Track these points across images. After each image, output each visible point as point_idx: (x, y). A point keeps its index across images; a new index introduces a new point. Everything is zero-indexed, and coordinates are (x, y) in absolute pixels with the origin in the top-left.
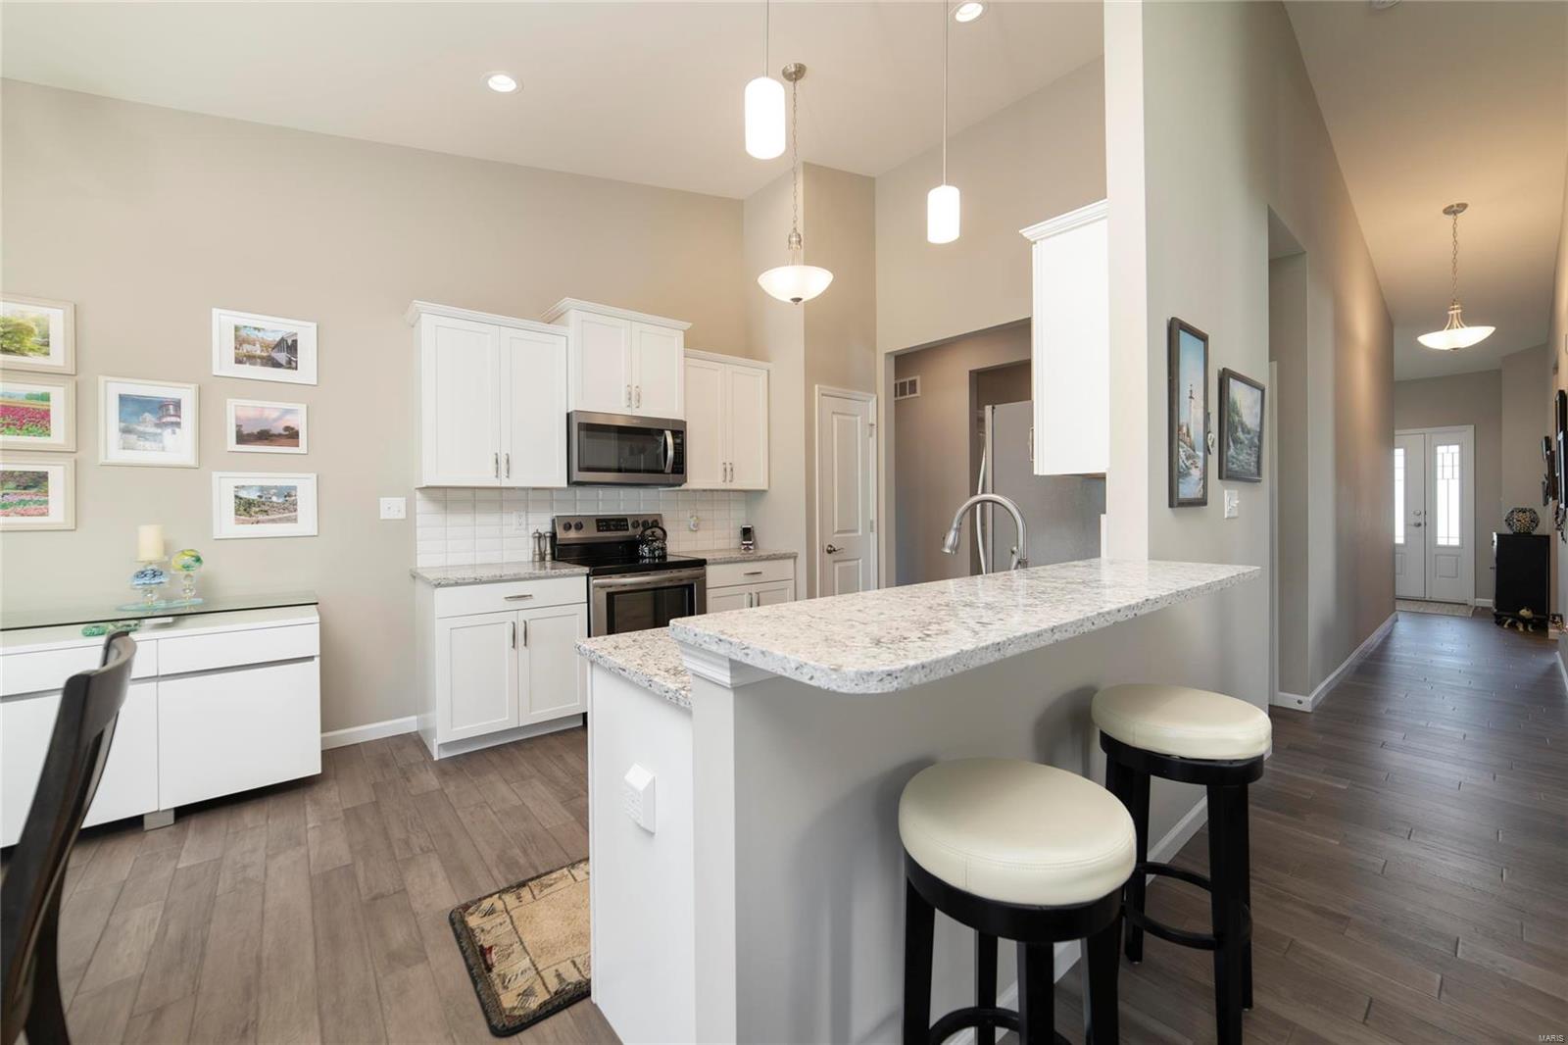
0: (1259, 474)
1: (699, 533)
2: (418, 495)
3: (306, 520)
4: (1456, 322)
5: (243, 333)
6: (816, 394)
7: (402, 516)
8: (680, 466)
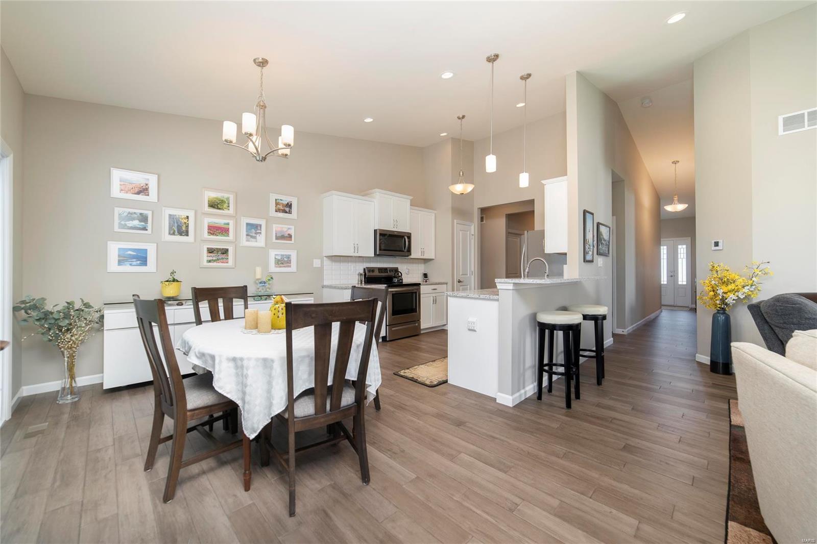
0: (609, 254)
1: (409, 275)
2: (325, 258)
3: (293, 268)
4: (676, 202)
5: (277, 201)
6: (455, 223)
7: (320, 266)
8: (409, 250)
